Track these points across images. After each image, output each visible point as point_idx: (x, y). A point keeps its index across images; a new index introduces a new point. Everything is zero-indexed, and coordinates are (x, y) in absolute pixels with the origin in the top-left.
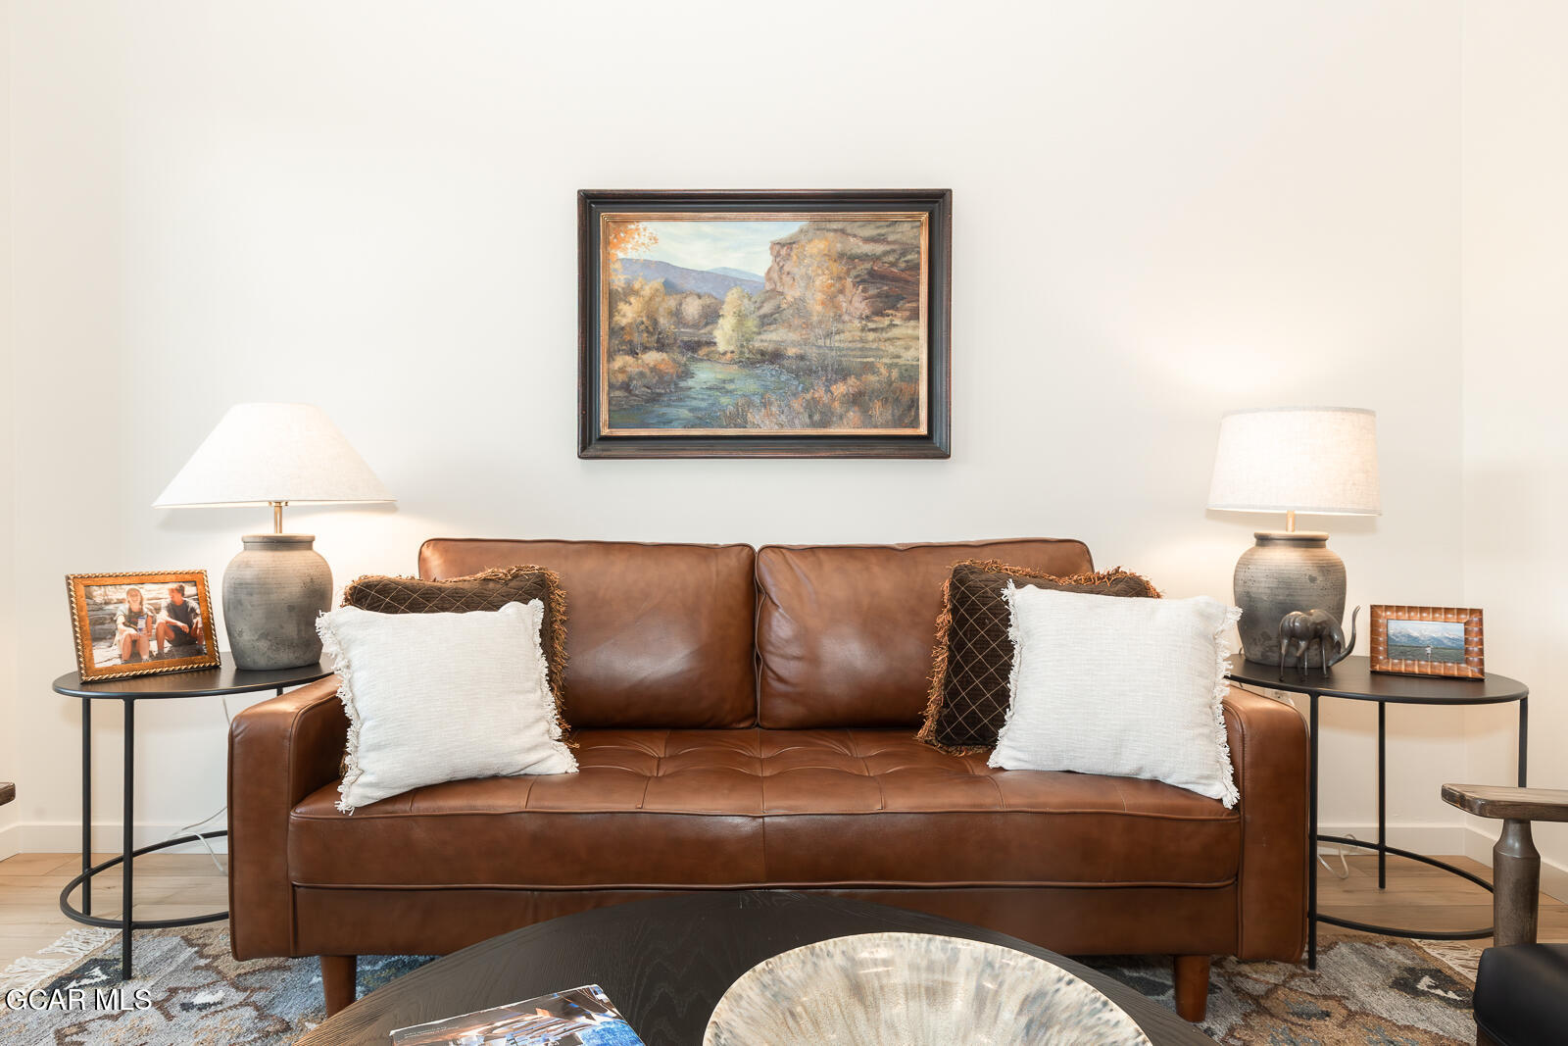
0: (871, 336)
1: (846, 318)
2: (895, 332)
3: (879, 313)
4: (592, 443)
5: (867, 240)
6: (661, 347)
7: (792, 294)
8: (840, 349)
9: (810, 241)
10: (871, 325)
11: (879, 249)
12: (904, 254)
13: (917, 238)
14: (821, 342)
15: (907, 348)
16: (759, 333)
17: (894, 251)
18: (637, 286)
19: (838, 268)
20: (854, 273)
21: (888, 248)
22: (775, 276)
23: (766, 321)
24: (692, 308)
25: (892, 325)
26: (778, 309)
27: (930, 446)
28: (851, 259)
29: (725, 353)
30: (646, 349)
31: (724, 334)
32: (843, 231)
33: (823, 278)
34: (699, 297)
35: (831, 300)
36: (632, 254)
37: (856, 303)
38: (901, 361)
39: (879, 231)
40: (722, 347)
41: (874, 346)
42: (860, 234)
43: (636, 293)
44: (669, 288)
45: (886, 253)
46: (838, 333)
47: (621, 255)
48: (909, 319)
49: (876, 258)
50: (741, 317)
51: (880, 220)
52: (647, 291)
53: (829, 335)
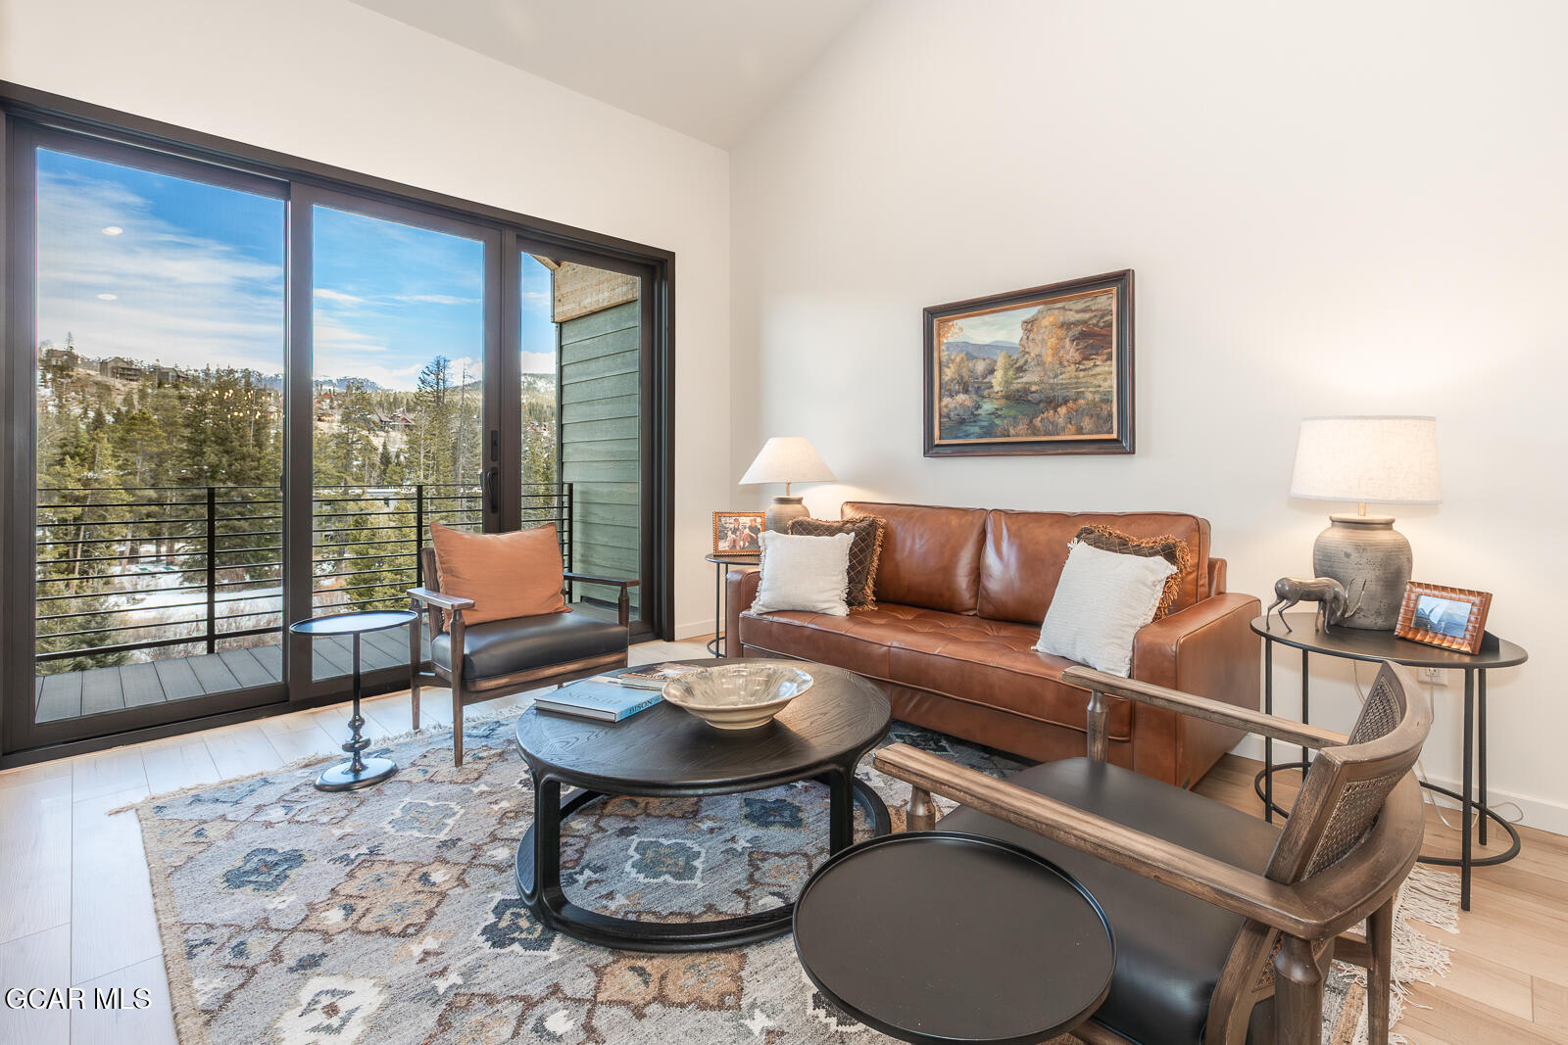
0: (1082, 374)
1: (1066, 363)
2: (1098, 370)
3: (1087, 358)
4: (931, 449)
5: (1077, 312)
6: (966, 391)
7: (1034, 351)
8: (1062, 384)
9: (1044, 318)
10: (1082, 367)
11: (1087, 316)
12: (1102, 317)
13: (1110, 305)
14: (1051, 381)
15: (1105, 380)
16: (1017, 378)
17: (1095, 316)
18: (953, 357)
19: (1061, 333)
20: (1071, 334)
21: (1092, 315)
22: (1024, 342)
23: (1021, 369)
24: (980, 367)
25: (1095, 366)
26: (1026, 361)
27: (1120, 443)
28: (1066, 326)
29: (997, 393)
30: (957, 393)
31: (997, 380)
32: (1064, 308)
33: (1052, 340)
34: (984, 359)
35: (1056, 351)
36: (951, 340)
37: (1071, 352)
38: (1101, 389)
39: (1087, 304)
40: (997, 388)
41: (1084, 380)
42: (1073, 310)
43: (953, 361)
44: (970, 357)
45: (1091, 318)
46: (1061, 374)
47: (945, 341)
48: (1106, 360)
49: (1084, 322)
50: (1006, 371)
51: (1086, 296)
52: (958, 359)
53: (1056, 376)
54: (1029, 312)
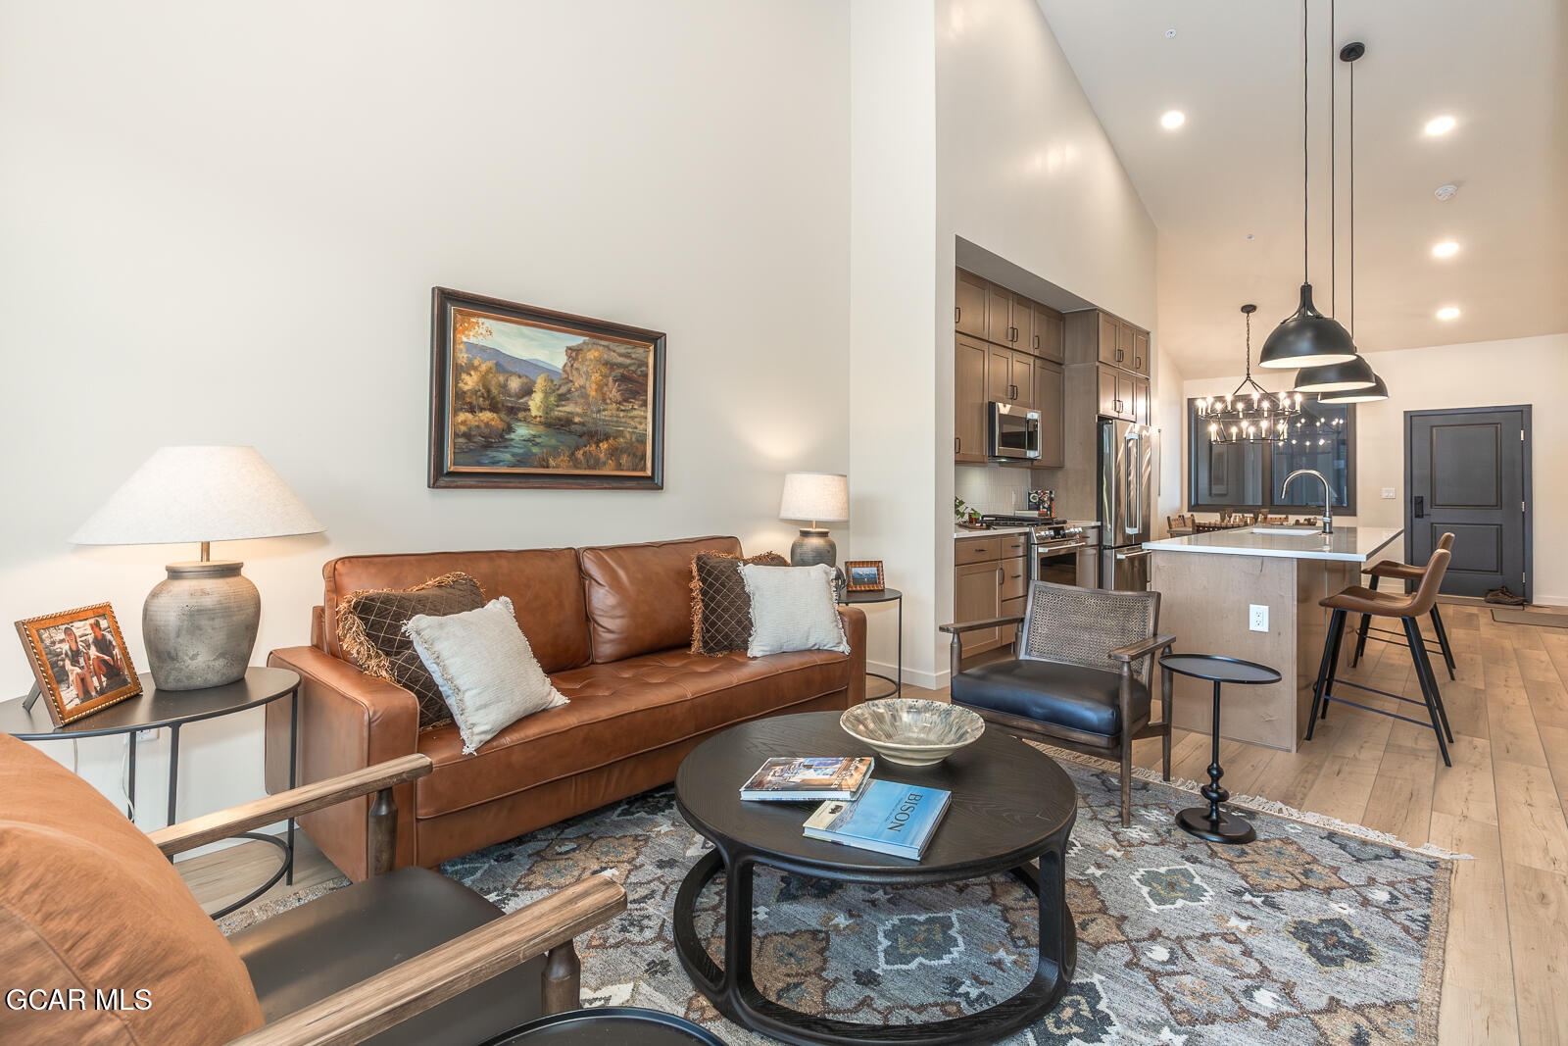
0: (622, 414)
1: (608, 401)
2: (635, 413)
3: (626, 400)
4: (441, 477)
5: (621, 355)
6: (494, 408)
7: (579, 382)
8: (604, 420)
9: (589, 350)
10: (623, 408)
11: (628, 361)
12: (640, 366)
13: (647, 358)
14: (594, 415)
15: (641, 423)
16: (558, 406)
17: (634, 364)
18: (476, 363)
19: (605, 370)
20: (614, 374)
21: (633, 361)
22: (568, 369)
23: (563, 398)
24: (514, 384)
25: (633, 409)
26: (569, 391)
27: (652, 483)
28: (610, 365)
29: (536, 417)
30: (482, 409)
31: (535, 403)
32: (608, 347)
33: (597, 375)
34: (520, 377)
35: (600, 388)
36: (472, 340)
37: (614, 392)
38: (637, 431)
39: (629, 351)
40: (534, 412)
41: (623, 420)
42: (618, 351)
43: (476, 369)
44: (499, 368)
45: (630, 365)
46: (604, 410)
47: (465, 339)
48: (641, 406)
49: (625, 367)
50: (547, 394)
51: (630, 343)
52: (484, 368)
53: (599, 411)
54: (577, 340)
